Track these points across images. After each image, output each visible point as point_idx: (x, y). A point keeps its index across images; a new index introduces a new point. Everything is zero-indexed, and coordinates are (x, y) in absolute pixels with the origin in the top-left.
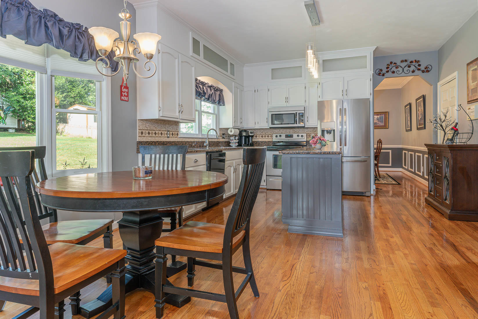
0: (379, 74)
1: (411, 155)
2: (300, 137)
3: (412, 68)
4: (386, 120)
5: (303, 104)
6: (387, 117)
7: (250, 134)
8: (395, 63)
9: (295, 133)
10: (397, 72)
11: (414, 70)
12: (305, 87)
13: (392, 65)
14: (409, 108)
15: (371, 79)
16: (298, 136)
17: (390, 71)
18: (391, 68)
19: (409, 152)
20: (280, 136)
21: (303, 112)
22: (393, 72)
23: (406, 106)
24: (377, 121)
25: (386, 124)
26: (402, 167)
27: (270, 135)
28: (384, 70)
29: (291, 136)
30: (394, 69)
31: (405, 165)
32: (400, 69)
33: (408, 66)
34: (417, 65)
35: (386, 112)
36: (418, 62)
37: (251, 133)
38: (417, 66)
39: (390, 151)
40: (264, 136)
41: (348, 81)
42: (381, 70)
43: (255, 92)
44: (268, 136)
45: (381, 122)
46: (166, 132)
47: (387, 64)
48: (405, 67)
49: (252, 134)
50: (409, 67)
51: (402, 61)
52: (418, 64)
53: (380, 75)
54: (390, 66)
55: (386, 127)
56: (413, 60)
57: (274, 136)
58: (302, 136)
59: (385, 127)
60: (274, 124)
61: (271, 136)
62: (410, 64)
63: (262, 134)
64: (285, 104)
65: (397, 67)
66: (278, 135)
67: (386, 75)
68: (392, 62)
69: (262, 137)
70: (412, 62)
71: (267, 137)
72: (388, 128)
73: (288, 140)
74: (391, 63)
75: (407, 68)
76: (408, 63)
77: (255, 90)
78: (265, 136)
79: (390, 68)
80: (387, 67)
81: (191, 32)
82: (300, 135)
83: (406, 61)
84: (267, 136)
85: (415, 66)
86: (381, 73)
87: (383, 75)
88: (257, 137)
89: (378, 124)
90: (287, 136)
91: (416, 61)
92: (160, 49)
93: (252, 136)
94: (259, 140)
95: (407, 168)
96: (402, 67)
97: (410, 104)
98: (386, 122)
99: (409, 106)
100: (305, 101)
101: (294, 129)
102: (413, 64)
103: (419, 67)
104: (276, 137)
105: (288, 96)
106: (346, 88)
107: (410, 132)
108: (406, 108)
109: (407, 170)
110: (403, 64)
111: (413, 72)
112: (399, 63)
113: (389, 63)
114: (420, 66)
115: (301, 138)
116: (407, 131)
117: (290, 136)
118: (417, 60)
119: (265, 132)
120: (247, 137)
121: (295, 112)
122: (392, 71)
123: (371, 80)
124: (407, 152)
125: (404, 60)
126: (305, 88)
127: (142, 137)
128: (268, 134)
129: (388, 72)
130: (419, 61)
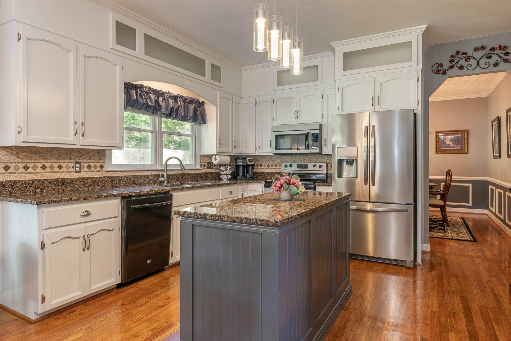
0: (438, 72)
1: (500, 194)
2: (317, 168)
3: (495, 59)
4: (465, 141)
5: (318, 120)
6: (466, 137)
7: (249, 163)
8: (464, 53)
9: (311, 161)
10: (468, 67)
11: (498, 62)
12: (323, 95)
13: (460, 56)
14: (497, 125)
15: (418, 78)
16: (315, 166)
17: (455, 66)
18: (458, 60)
19: (497, 189)
20: (291, 166)
21: (318, 131)
22: (461, 67)
23: (493, 122)
24: (451, 143)
25: (465, 147)
26: (488, 209)
27: (278, 165)
28: (446, 65)
29: (306, 166)
30: (463, 62)
31: (492, 206)
32: (473, 62)
33: (486, 56)
34: (502, 53)
35: (465, 131)
36: (504, 49)
37: (250, 161)
38: (502, 55)
39: (470, 185)
40: (270, 164)
41: (381, 83)
42: (441, 65)
43: (256, 104)
44: (276, 166)
45: (458, 144)
46: (73, 165)
47: (451, 56)
48: (481, 58)
49: (253, 163)
50: (489, 57)
51: (476, 49)
52: (504, 52)
53: (439, 74)
54: (455, 59)
55: (465, 151)
56: (496, 45)
57: (283, 164)
58: (320, 166)
59: (463, 150)
60: (279, 149)
61: (280, 166)
62: (490, 52)
63: (268, 162)
64: (294, 121)
65: (467, 59)
66: (288, 164)
67: (449, 72)
68: (460, 52)
69: (268, 166)
70: (493, 49)
71: (274, 167)
72: (467, 153)
73: (301, 172)
74: (458, 53)
75: (484, 60)
76: (487, 51)
77: (256, 102)
78: (272, 166)
79: (456, 61)
80: (450, 59)
81: (111, 13)
82: (318, 164)
83: (483, 48)
84: (274, 165)
85: (499, 56)
86: (440, 70)
87: (444, 73)
88: (263, 167)
89: (452, 147)
90: (300, 166)
91: (500, 47)
92: (21, 33)
93: (253, 166)
94: (264, 170)
95: (494, 212)
96: (475, 59)
97: (499, 119)
98: (465, 144)
99: (497, 121)
100: (322, 115)
101: (310, 157)
102: (497, 52)
103: (506, 57)
104: (286, 167)
105: (298, 109)
106: (378, 94)
107: (498, 160)
108: (493, 124)
109: (495, 214)
110: (478, 55)
111: (496, 65)
112: (470, 53)
113: (454, 54)
114: (509, 55)
115: (319, 169)
116: (494, 157)
117: (303, 165)
118: (503, 45)
119: (272, 160)
120: (246, 167)
121: (306, 132)
122: (458, 66)
123: (418, 81)
124: (494, 188)
125: (480, 46)
126: (322, 98)
127: (7, 175)
128: (276, 162)
129: (452, 67)
130: (506, 47)
